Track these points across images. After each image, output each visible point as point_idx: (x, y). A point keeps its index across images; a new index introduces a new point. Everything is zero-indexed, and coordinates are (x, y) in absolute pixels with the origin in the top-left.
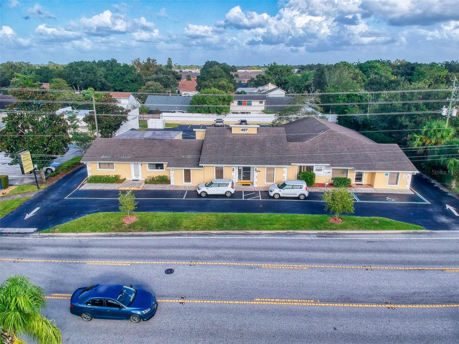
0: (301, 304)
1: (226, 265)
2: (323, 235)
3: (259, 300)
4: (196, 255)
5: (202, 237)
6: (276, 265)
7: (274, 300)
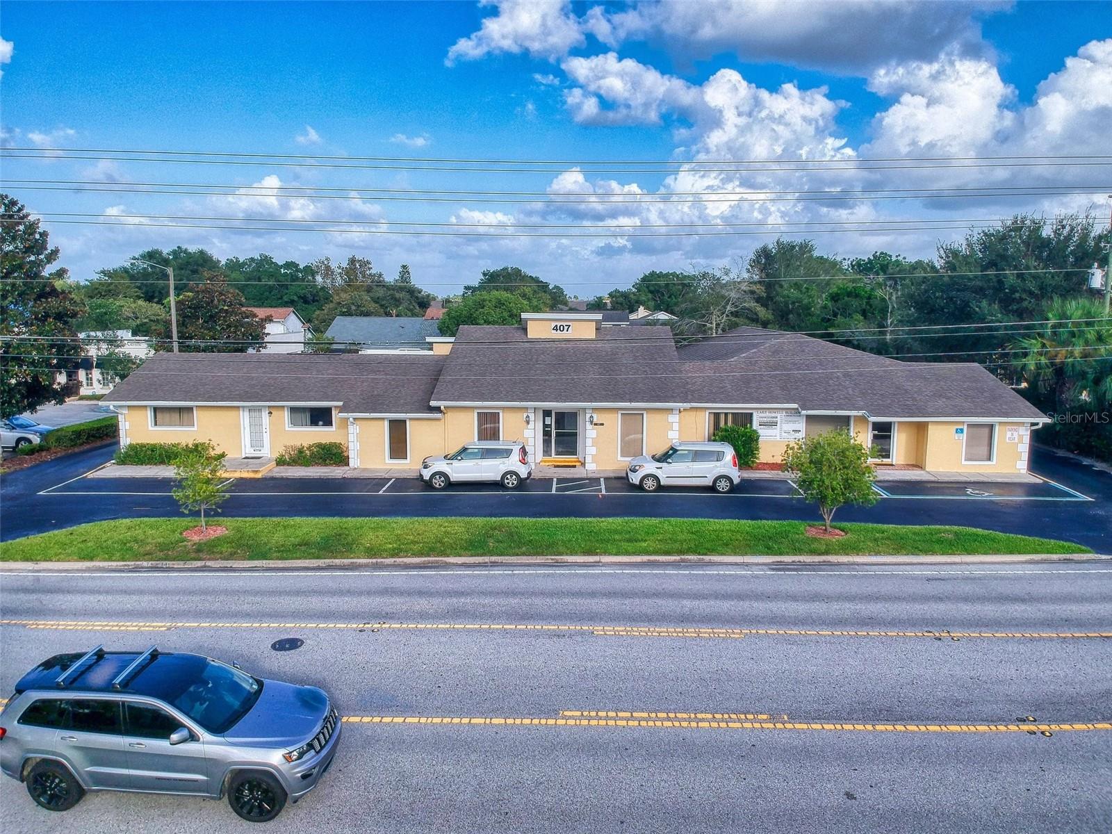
0: (723, 725)
1: (479, 631)
2: (789, 567)
3: (578, 713)
4: (388, 610)
5: (415, 573)
6: (641, 630)
7: (628, 714)
